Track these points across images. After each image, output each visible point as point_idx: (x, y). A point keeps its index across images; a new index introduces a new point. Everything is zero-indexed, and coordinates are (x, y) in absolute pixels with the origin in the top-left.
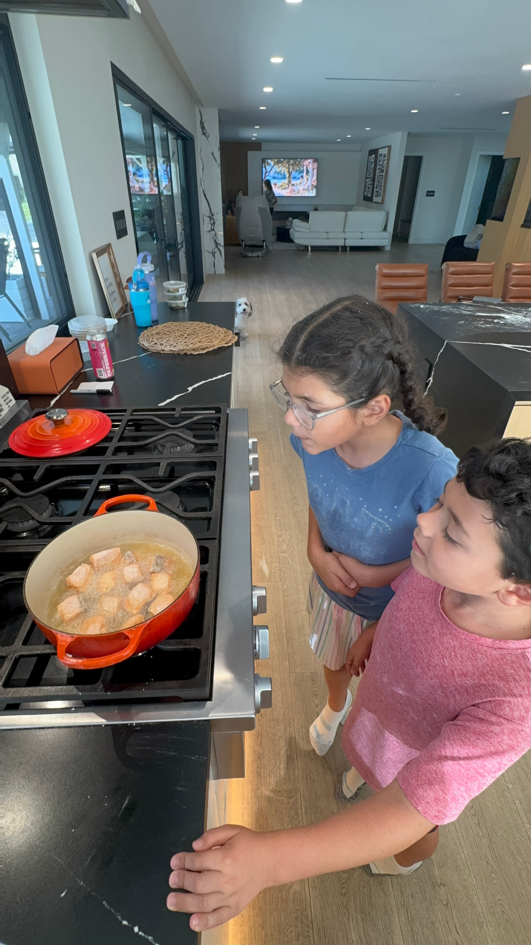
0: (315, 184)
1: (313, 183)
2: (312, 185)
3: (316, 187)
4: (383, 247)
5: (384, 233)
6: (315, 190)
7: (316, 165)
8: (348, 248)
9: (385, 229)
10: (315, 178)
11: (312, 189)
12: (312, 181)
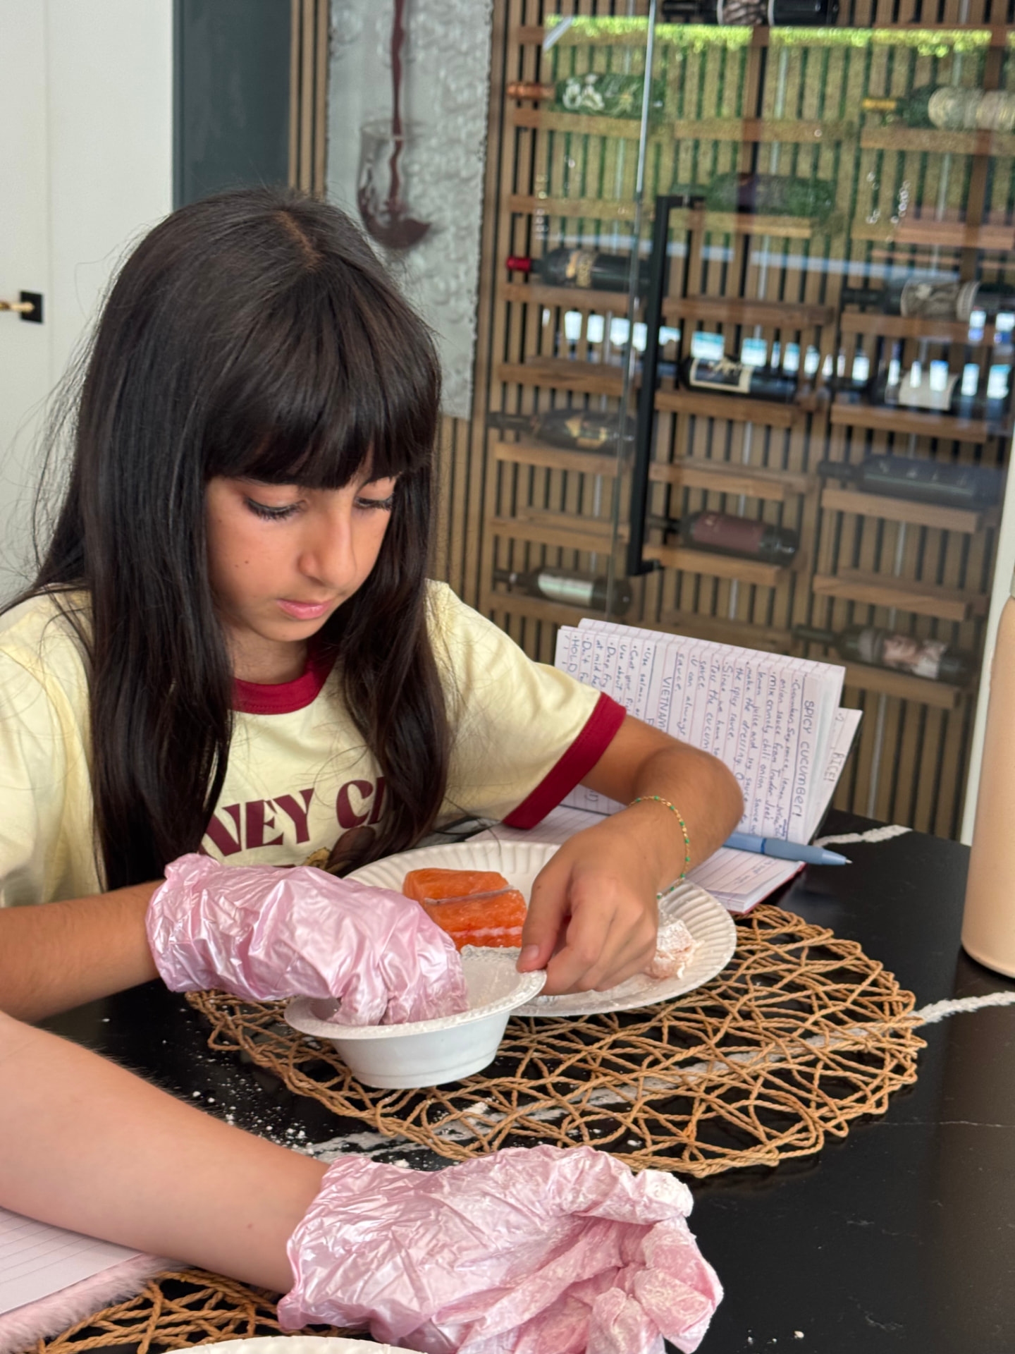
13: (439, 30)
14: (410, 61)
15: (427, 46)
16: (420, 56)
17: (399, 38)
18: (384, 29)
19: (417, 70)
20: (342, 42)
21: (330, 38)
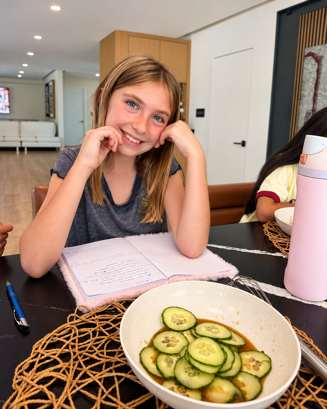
0: (8, 104)
1: (6, 104)
2: (5, 106)
3: (9, 107)
4: (59, 148)
5: (56, 138)
6: (8, 109)
7: (7, 92)
8: (26, 150)
9: (57, 135)
10: (7, 100)
11: (6, 108)
12: (4, 103)
13: (323, 93)
14: (317, 99)
15: (320, 96)
16: (319, 98)
17: (315, 95)
18: (312, 94)
19: (318, 101)
20: (303, 97)
21: (301, 97)
